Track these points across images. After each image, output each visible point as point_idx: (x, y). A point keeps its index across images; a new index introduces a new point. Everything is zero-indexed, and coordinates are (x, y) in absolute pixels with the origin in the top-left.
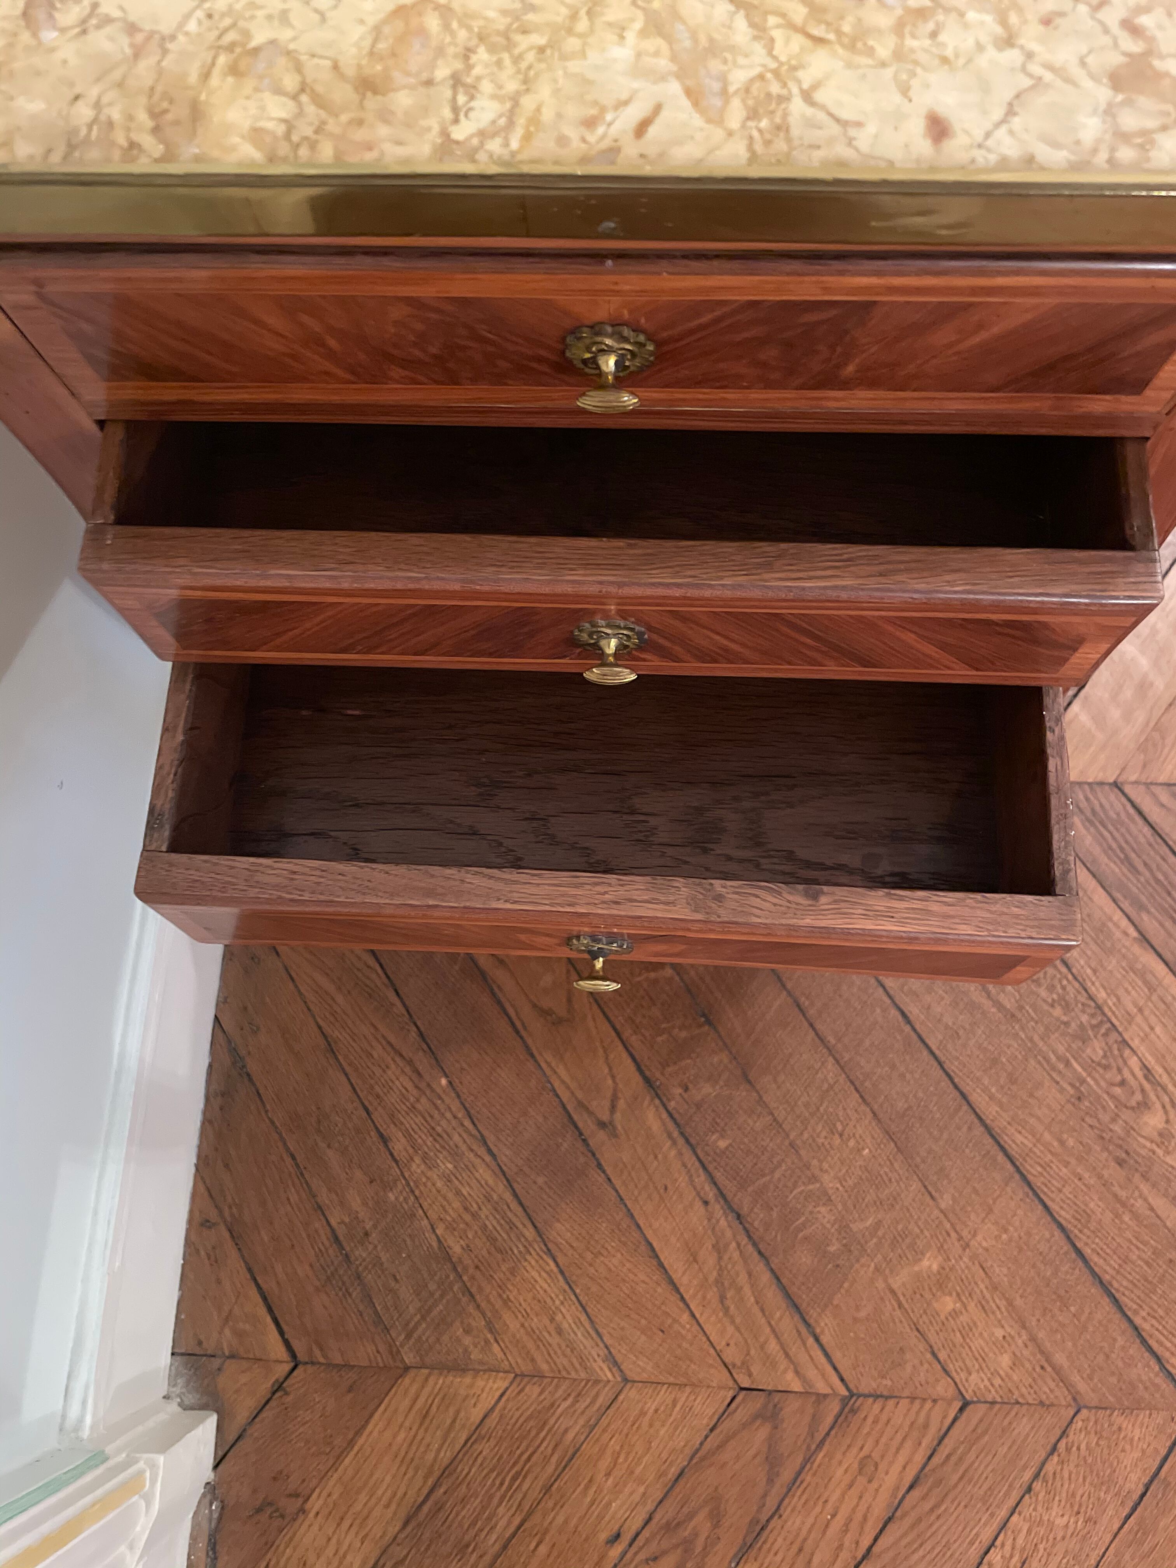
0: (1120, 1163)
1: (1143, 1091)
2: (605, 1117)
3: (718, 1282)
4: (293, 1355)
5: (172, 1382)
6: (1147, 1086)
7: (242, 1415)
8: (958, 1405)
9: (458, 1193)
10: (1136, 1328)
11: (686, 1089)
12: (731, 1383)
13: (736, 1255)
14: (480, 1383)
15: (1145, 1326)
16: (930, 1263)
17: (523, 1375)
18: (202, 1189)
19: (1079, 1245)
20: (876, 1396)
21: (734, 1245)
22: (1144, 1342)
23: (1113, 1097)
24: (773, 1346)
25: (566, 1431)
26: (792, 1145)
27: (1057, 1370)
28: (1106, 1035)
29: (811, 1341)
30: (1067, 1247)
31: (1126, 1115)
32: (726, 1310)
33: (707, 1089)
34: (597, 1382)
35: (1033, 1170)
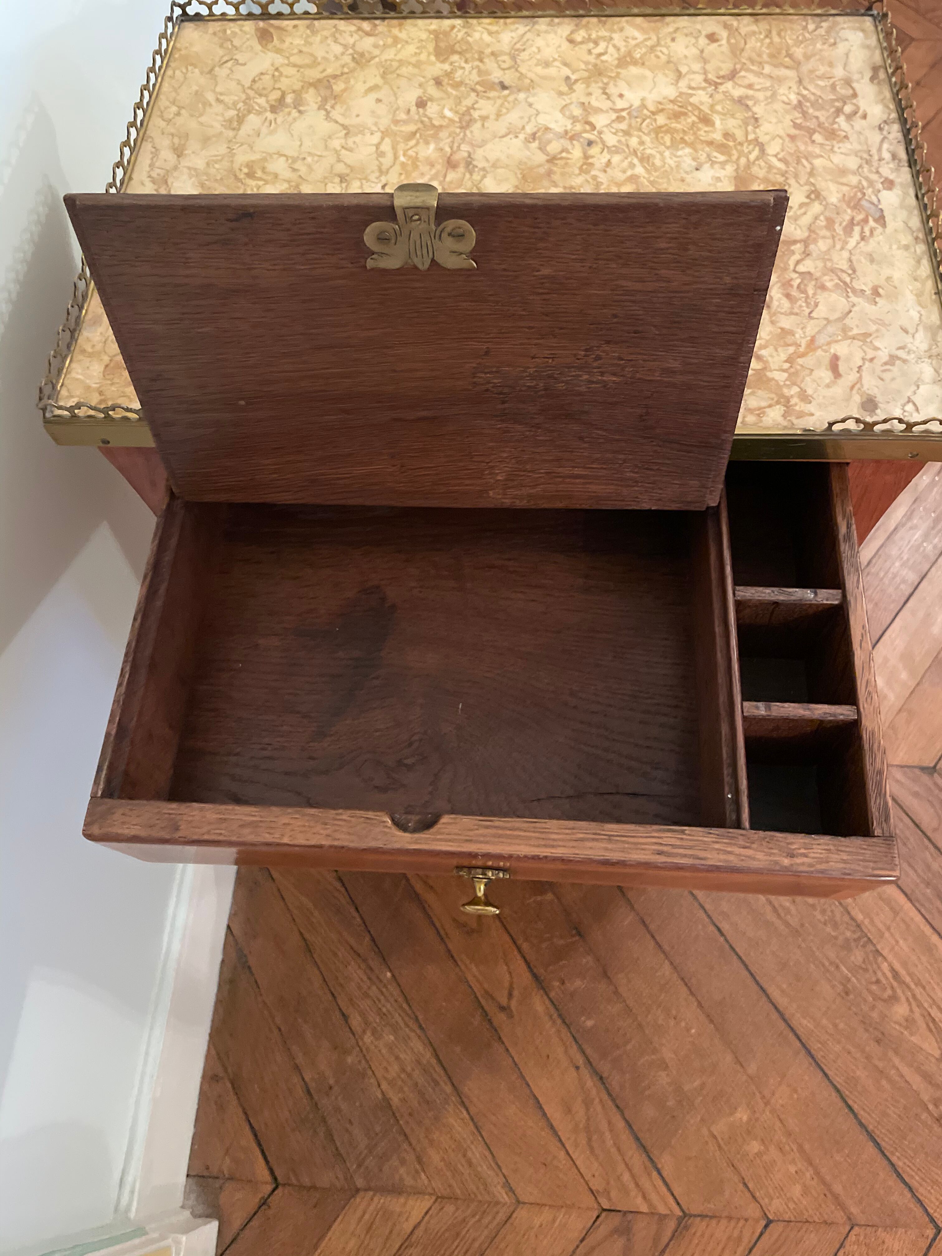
0: (878, 1041)
1: (892, 988)
2: (504, 1001)
3: (587, 1129)
4: (275, 1179)
5: (187, 1194)
6: (895, 984)
7: (237, 1224)
8: (763, 1223)
9: (397, 1058)
10: (893, 1165)
11: (563, 983)
12: (596, 1206)
13: (599, 1108)
14: (411, 1202)
15: (899, 1164)
16: (742, 1115)
17: (443, 1197)
18: (213, 1052)
19: (850, 1102)
20: (702, 1216)
21: (597, 1100)
22: (899, 1175)
23: (870, 991)
24: (626, 1177)
25: (474, 1240)
26: (640, 1025)
27: (836, 1197)
28: (864, 946)
29: (655, 1174)
30: (841, 1104)
31: (880, 1005)
32: (592, 1149)
33: (578, 983)
34: (497, 1203)
35: (814, 1046)
